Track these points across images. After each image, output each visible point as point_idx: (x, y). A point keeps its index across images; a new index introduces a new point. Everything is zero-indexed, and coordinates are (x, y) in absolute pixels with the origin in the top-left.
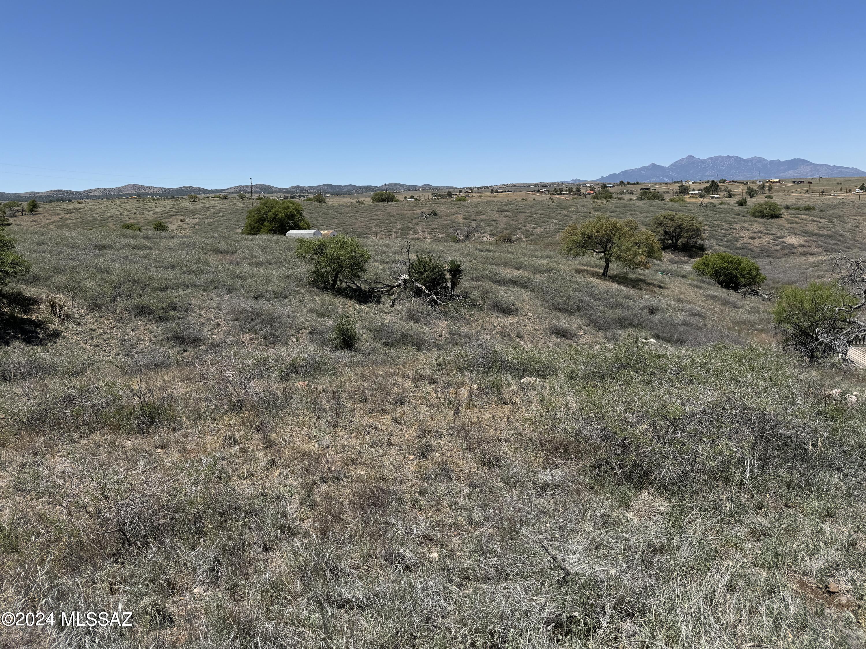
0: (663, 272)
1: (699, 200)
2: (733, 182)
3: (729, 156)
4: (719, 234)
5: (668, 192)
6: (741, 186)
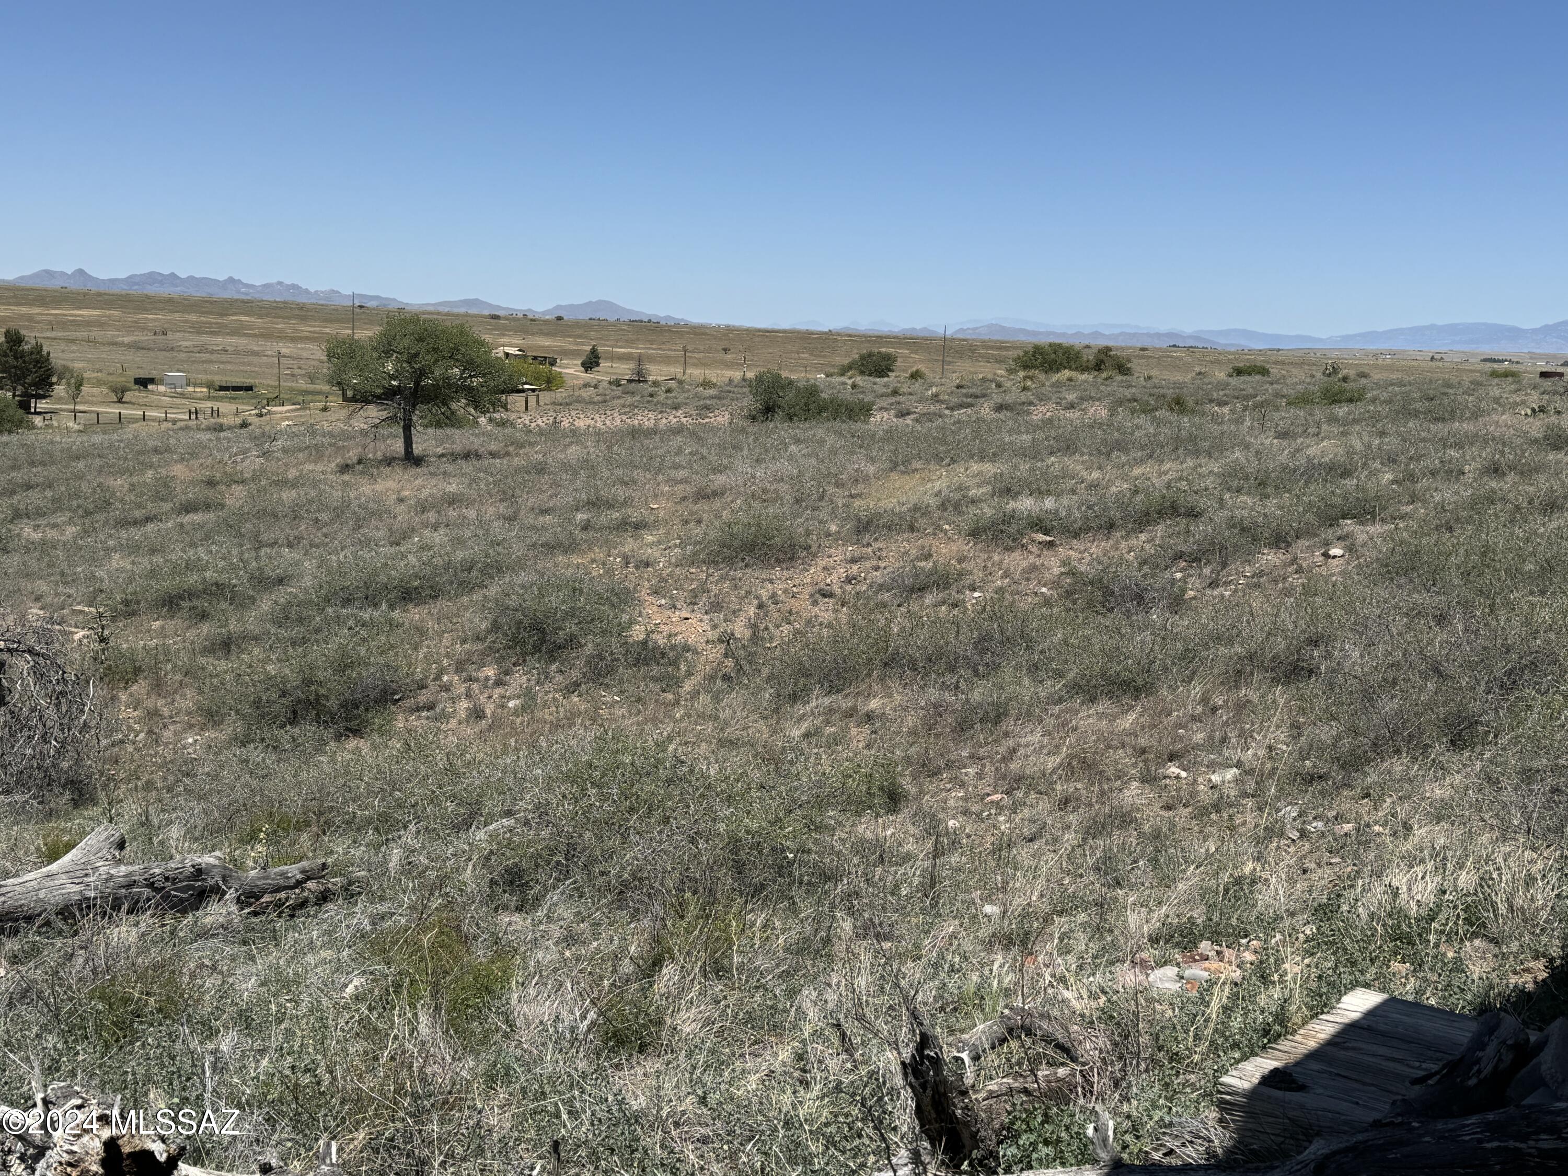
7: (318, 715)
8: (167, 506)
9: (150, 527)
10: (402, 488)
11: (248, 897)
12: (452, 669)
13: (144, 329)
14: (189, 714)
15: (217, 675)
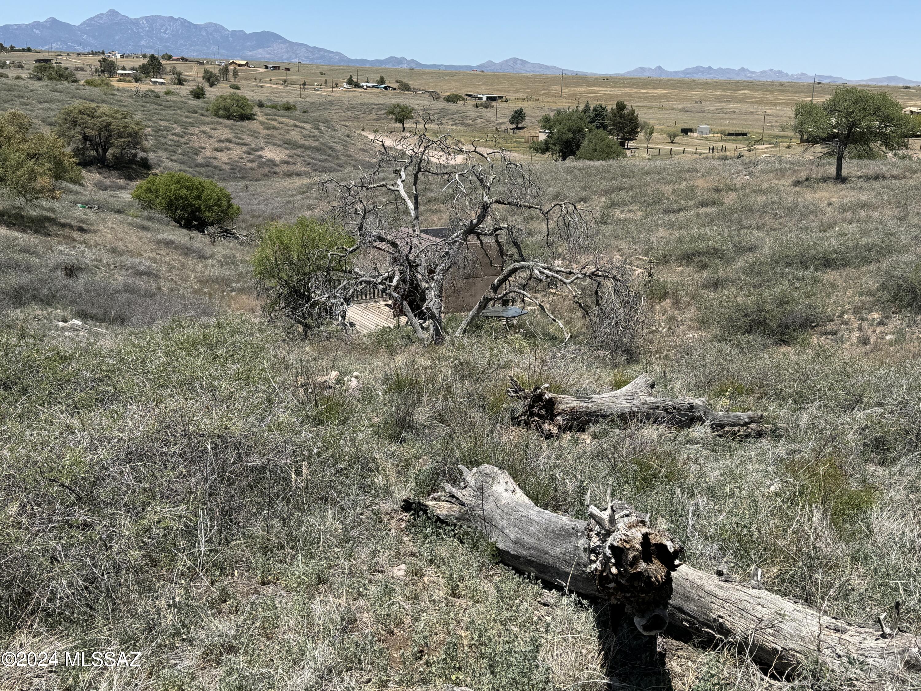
0: (85, 204)
1: (132, 86)
2: (183, 59)
3: (172, 18)
4: (170, 143)
5: (82, 70)
6: (195, 67)
7: (764, 329)
8: (691, 203)
9: (681, 214)
10: (832, 197)
11: (717, 426)
12: (850, 312)
13: (689, 100)
14: (691, 320)
15: (709, 301)
